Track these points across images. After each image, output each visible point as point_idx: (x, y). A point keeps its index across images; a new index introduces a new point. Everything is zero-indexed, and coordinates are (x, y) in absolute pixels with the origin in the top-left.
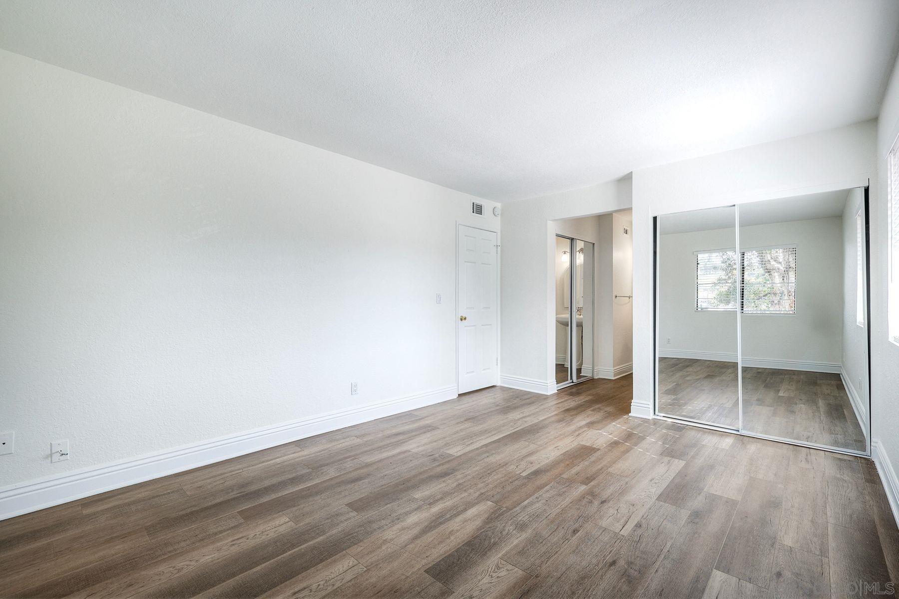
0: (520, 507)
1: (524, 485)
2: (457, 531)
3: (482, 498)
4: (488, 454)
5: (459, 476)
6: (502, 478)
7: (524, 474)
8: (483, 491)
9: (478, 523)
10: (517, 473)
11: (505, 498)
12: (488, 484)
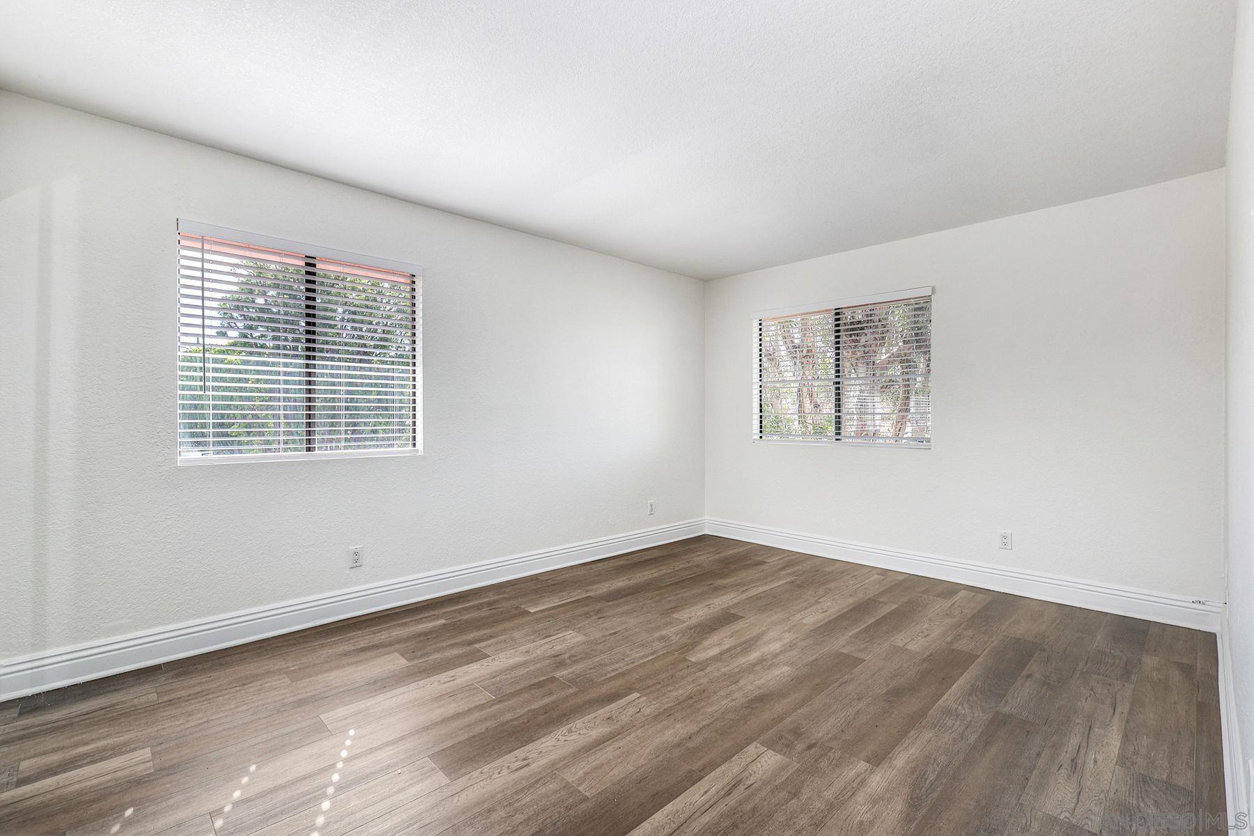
0: (658, 654)
1: (641, 680)
2: (726, 637)
3: (703, 665)
4: (691, 745)
5: (738, 695)
6: (670, 691)
7: (636, 695)
8: (701, 673)
9: (706, 643)
10: (645, 698)
11: (673, 664)
12: (693, 681)
